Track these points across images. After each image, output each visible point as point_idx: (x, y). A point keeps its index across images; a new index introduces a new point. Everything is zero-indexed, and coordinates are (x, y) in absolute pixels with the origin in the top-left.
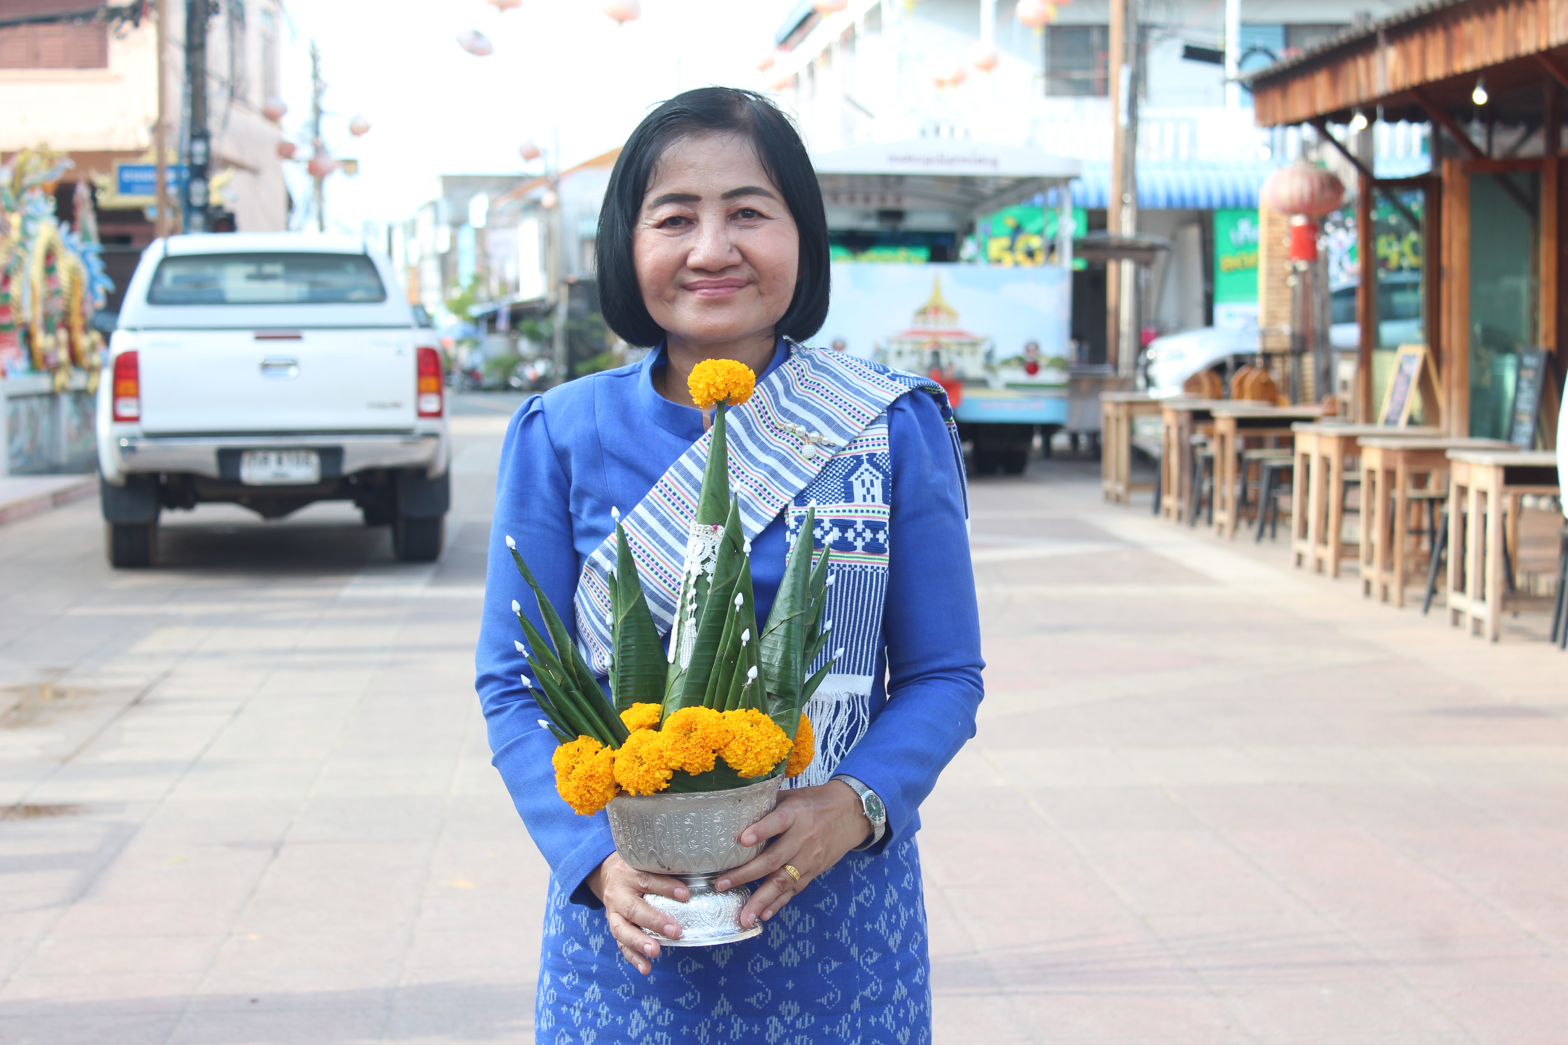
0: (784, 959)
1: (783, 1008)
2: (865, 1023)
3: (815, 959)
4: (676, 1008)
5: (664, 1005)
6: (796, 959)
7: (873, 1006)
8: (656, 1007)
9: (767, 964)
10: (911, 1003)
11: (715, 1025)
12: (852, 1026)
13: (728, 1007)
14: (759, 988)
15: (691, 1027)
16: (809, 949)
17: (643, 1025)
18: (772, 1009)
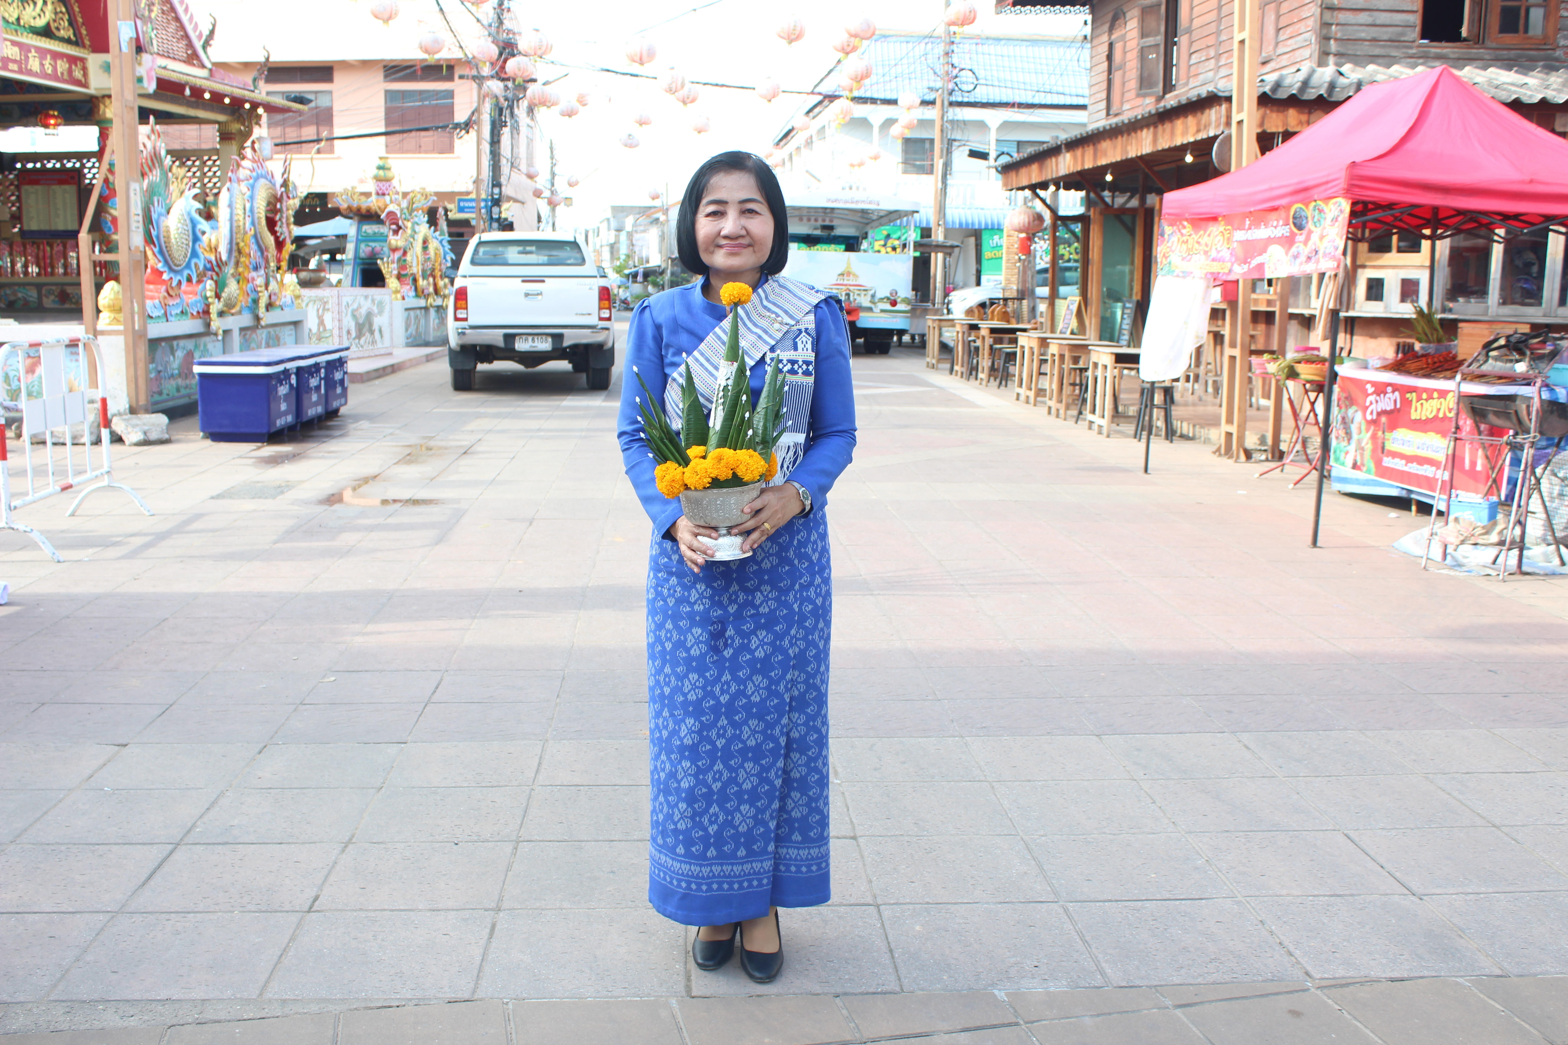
0: (763, 565)
1: (763, 588)
2: (801, 595)
3: (778, 565)
4: (712, 588)
5: (707, 587)
6: (769, 565)
7: (805, 587)
8: (703, 587)
9: (755, 567)
10: (823, 586)
11: (731, 596)
12: (795, 597)
13: (737, 588)
14: (752, 579)
15: (720, 597)
16: (775, 561)
17: (697, 596)
18: (757, 589)
